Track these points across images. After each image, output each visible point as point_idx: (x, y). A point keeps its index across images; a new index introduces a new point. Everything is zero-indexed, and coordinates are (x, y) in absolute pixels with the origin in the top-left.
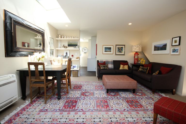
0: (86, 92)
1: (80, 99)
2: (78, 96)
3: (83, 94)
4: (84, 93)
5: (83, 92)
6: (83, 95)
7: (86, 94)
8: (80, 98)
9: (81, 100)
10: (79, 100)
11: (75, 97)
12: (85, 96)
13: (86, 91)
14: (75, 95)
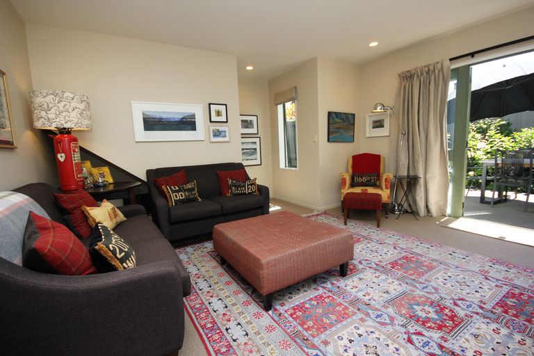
0: (424, 323)
1: (482, 308)
2: (483, 326)
3: (449, 323)
4: (440, 328)
5: (436, 335)
6: (452, 318)
7: (433, 316)
8: (477, 314)
9: (476, 301)
10: (488, 306)
11: (504, 331)
12: (447, 311)
14: (498, 338)
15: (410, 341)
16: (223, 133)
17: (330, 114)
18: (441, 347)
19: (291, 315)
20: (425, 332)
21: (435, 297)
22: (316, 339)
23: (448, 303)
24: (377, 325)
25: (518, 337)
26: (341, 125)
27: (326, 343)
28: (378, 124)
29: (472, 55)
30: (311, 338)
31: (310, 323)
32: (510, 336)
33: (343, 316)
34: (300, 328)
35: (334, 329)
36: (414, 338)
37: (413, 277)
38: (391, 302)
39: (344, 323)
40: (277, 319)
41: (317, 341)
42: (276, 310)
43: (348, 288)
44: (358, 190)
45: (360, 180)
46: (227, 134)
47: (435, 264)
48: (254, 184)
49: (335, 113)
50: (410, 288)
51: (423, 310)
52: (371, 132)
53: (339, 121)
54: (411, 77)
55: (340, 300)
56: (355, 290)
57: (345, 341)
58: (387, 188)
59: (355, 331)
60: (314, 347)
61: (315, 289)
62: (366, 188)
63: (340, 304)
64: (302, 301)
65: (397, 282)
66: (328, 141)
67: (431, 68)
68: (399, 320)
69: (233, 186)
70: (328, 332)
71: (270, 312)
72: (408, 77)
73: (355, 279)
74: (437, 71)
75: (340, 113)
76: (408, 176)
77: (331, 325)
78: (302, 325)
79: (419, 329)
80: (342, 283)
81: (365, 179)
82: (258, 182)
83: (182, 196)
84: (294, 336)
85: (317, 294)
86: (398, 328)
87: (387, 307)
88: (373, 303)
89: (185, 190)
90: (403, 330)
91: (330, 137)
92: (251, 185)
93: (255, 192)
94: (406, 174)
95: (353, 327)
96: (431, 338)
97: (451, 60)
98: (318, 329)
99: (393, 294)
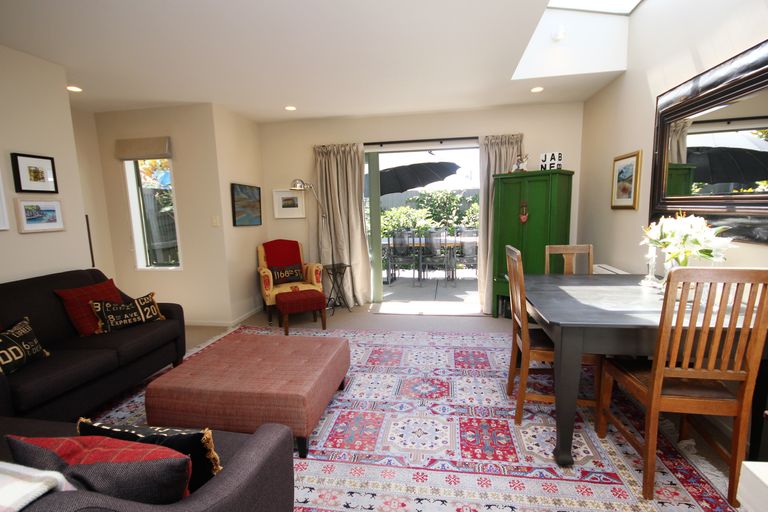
0: (431, 396)
3: (444, 389)
4: (441, 394)
6: (442, 384)
8: (451, 375)
9: (444, 367)
10: (453, 368)
12: (436, 381)
13: (429, 403)
14: (472, 385)
15: (434, 413)
16: (50, 214)
17: (233, 186)
18: (452, 406)
19: (334, 446)
20: (437, 402)
21: (420, 375)
22: (376, 451)
23: (432, 376)
24: (406, 414)
25: (480, 380)
26: (246, 203)
27: (386, 448)
28: (290, 202)
29: (381, 144)
30: (371, 453)
31: (358, 443)
32: (476, 381)
33: (378, 423)
34: (353, 452)
35: (381, 435)
36: (434, 409)
37: (395, 366)
38: (399, 392)
39: (383, 426)
40: (324, 458)
41: (378, 452)
42: (313, 452)
43: (357, 397)
44: (286, 288)
45: (282, 275)
46: (58, 214)
47: (400, 349)
48: (152, 303)
49: (240, 185)
50: (401, 375)
51: (423, 388)
52: (281, 212)
53: (245, 196)
54: (328, 154)
55: (362, 411)
56: (364, 397)
57: (398, 439)
58: (318, 281)
59: (397, 427)
60: (381, 457)
61: (329, 413)
62: (294, 284)
63: (365, 414)
64: (330, 429)
65: (388, 376)
66: (235, 225)
67: (348, 148)
68: (417, 403)
69: (108, 314)
70: (379, 440)
71: (309, 456)
72: (323, 153)
73: (354, 386)
74: (352, 153)
75: (245, 186)
76: (333, 265)
77: (376, 434)
78: (353, 447)
79: (433, 402)
80: (347, 395)
81: (287, 273)
82: (158, 299)
83: (18, 354)
84: (357, 459)
85: (336, 417)
86: (420, 408)
87: (400, 398)
88: (386, 400)
89: (19, 341)
90: (425, 408)
91: (237, 219)
92: (149, 305)
93: (158, 316)
94: (331, 263)
95: (392, 426)
96: (443, 404)
97: (365, 144)
98: (369, 443)
99: (395, 385)
